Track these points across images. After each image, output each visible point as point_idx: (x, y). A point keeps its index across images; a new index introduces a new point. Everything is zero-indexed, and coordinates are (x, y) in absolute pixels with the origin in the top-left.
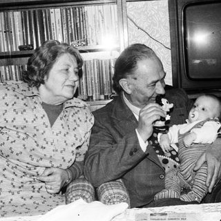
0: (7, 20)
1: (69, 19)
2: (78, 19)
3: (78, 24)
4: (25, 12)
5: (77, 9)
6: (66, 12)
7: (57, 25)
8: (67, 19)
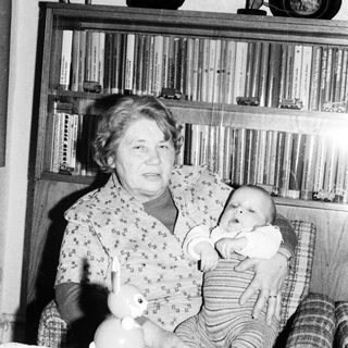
0: (225, 54)
1: (324, 67)
2: (339, 67)
3: (338, 77)
4: (255, 45)
5: (340, 52)
6: (322, 55)
7: (304, 73)
8: (321, 65)
